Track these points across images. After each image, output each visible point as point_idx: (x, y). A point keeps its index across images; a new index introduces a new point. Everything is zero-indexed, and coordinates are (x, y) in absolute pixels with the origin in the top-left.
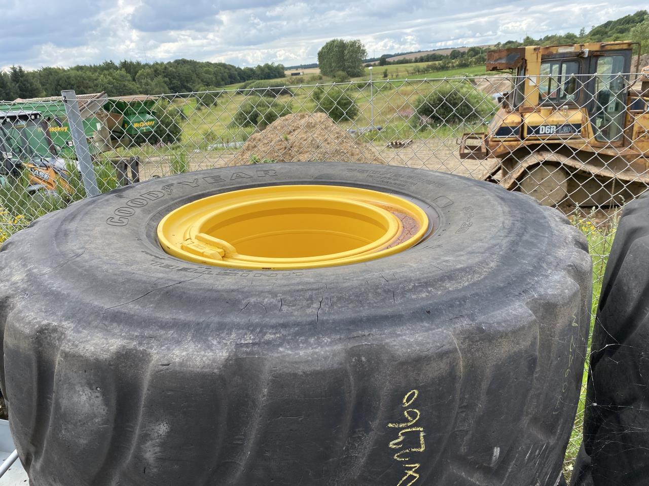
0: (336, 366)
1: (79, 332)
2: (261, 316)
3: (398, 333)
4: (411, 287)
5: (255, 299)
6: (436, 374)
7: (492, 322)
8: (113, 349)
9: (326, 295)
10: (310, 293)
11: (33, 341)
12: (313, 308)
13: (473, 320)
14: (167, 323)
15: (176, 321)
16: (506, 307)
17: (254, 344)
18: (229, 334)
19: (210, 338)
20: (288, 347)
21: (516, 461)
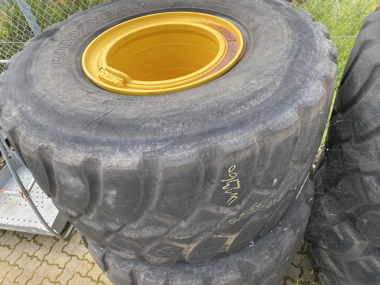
0: (194, 161)
1: (60, 150)
2: (153, 135)
3: (225, 138)
4: (232, 107)
5: (148, 124)
6: (245, 157)
7: (275, 125)
8: (81, 159)
9: (186, 118)
10: (177, 117)
11: (37, 155)
12: (180, 127)
13: (265, 124)
14: (105, 142)
15: (109, 141)
16: (283, 113)
17: (152, 152)
18: (138, 147)
19: (129, 150)
20: (169, 152)
21: (285, 181)
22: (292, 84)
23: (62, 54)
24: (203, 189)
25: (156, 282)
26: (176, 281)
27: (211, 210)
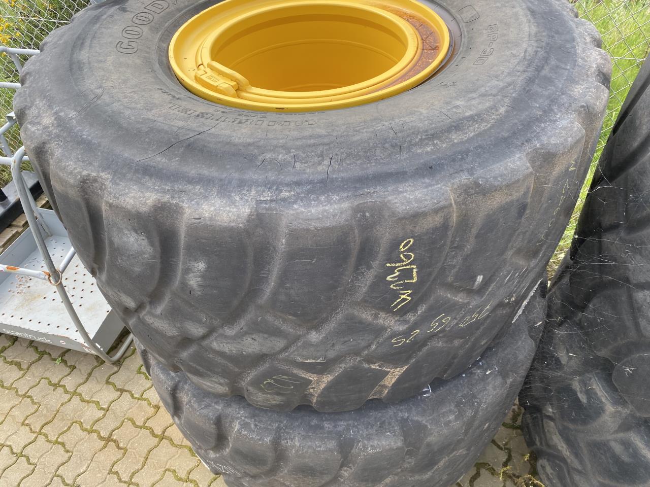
0: (343, 223)
1: (118, 184)
2: (276, 173)
3: (400, 190)
4: (417, 140)
5: (270, 155)
6: (431, 226)
7: (489, 177)
8: (150, 202)
9: (336, 151)
10: (321, 148)
11: (78, 190)
12: (324, 165)
13: (472, 174)
14: (193, 179)
15: (201, 176)
16: (506, 159)
17: (271, 201)
18: (249, 191)
19: (233, 195)
20: (302, 204)
21: (497, 283)
22: (527, 113)
23: (137, 33)
24: (353, 277)
25: (259, 438)
26: (292, 441)
27: (364, 316)
